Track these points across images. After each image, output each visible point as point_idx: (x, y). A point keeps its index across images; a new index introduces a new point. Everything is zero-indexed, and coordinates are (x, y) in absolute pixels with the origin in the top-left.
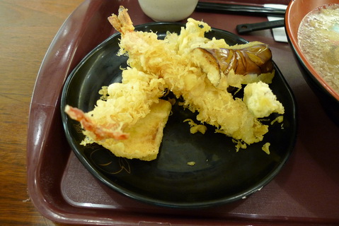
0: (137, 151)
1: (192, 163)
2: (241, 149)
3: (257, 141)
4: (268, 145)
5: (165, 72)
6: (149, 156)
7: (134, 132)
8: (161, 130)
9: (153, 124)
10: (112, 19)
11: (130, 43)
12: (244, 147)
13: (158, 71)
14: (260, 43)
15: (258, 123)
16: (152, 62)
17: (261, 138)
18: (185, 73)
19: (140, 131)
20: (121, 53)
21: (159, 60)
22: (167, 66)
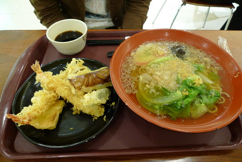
0: (44, 126)
1: (72, 129)
2: (95, 120)
3: (101, 115)
4: (105, 117)
5: (56, 89)
6: (51, 127)
7: (45, 117)
8: (58, 115)
9: (54, 112)
10: (33, 67)
11: (40, 78)
12: (96, 118)
13: (53, 89)
14: (106, 67)
15: (99, 107)
16: (49, 86)
17: (103, 114)
18: (64, 90)
19: (48, 116)
20: (37, 82)
21: (52, 85)
22: (57, 87)
